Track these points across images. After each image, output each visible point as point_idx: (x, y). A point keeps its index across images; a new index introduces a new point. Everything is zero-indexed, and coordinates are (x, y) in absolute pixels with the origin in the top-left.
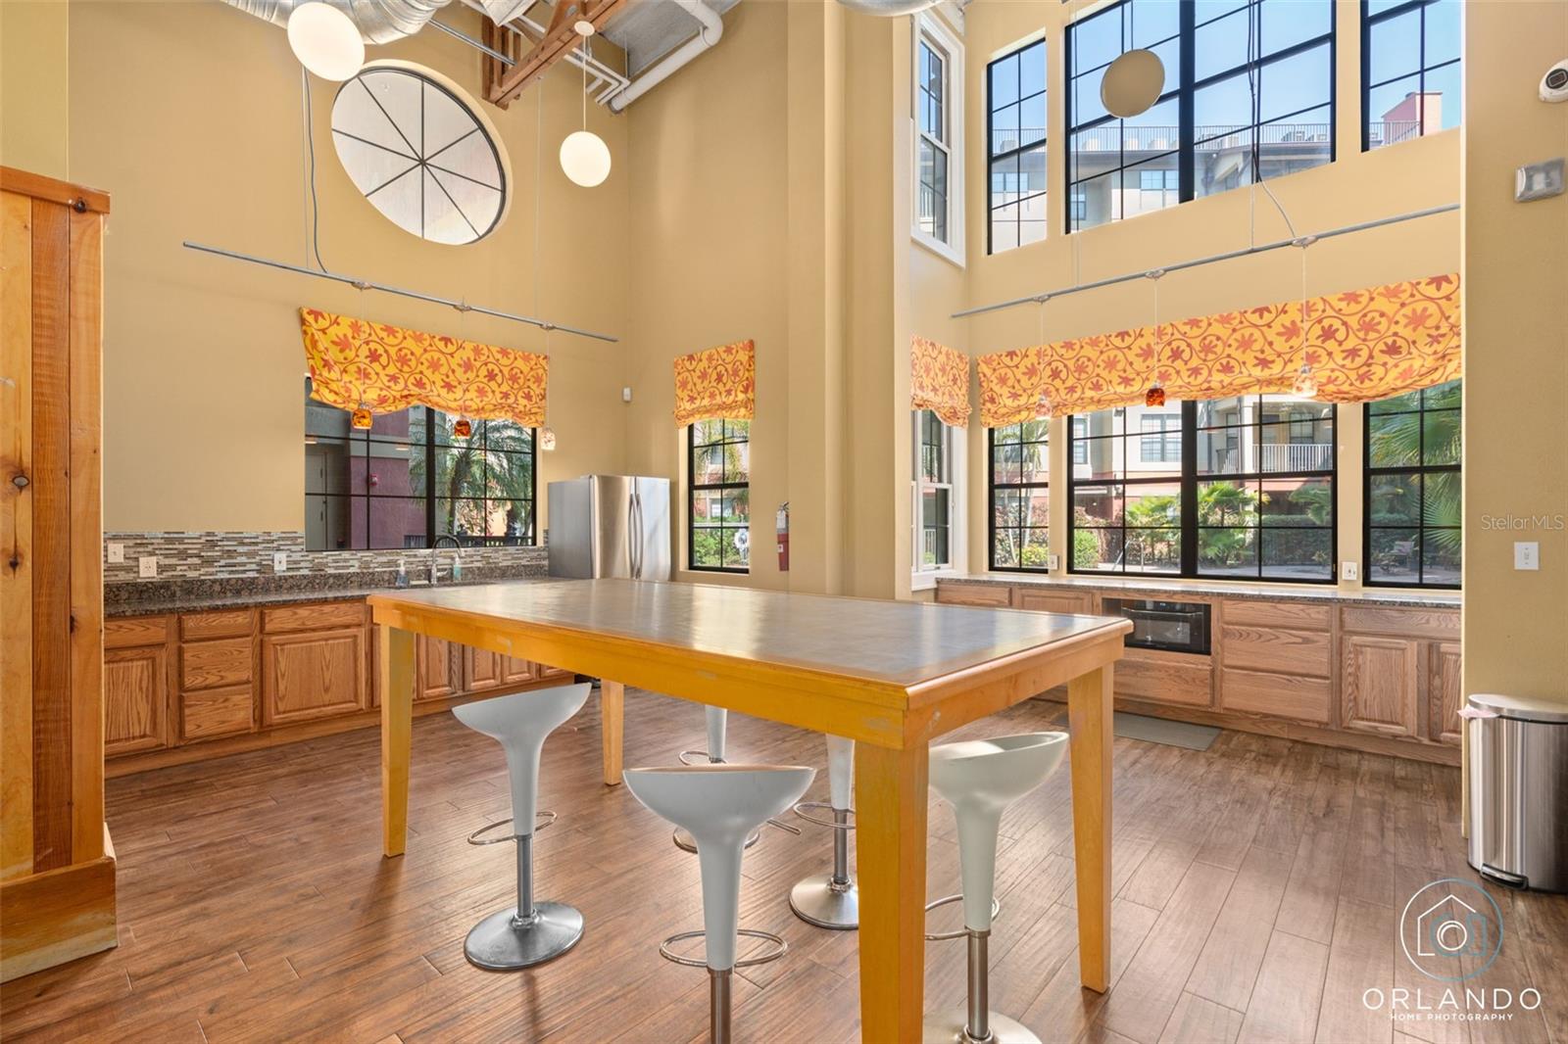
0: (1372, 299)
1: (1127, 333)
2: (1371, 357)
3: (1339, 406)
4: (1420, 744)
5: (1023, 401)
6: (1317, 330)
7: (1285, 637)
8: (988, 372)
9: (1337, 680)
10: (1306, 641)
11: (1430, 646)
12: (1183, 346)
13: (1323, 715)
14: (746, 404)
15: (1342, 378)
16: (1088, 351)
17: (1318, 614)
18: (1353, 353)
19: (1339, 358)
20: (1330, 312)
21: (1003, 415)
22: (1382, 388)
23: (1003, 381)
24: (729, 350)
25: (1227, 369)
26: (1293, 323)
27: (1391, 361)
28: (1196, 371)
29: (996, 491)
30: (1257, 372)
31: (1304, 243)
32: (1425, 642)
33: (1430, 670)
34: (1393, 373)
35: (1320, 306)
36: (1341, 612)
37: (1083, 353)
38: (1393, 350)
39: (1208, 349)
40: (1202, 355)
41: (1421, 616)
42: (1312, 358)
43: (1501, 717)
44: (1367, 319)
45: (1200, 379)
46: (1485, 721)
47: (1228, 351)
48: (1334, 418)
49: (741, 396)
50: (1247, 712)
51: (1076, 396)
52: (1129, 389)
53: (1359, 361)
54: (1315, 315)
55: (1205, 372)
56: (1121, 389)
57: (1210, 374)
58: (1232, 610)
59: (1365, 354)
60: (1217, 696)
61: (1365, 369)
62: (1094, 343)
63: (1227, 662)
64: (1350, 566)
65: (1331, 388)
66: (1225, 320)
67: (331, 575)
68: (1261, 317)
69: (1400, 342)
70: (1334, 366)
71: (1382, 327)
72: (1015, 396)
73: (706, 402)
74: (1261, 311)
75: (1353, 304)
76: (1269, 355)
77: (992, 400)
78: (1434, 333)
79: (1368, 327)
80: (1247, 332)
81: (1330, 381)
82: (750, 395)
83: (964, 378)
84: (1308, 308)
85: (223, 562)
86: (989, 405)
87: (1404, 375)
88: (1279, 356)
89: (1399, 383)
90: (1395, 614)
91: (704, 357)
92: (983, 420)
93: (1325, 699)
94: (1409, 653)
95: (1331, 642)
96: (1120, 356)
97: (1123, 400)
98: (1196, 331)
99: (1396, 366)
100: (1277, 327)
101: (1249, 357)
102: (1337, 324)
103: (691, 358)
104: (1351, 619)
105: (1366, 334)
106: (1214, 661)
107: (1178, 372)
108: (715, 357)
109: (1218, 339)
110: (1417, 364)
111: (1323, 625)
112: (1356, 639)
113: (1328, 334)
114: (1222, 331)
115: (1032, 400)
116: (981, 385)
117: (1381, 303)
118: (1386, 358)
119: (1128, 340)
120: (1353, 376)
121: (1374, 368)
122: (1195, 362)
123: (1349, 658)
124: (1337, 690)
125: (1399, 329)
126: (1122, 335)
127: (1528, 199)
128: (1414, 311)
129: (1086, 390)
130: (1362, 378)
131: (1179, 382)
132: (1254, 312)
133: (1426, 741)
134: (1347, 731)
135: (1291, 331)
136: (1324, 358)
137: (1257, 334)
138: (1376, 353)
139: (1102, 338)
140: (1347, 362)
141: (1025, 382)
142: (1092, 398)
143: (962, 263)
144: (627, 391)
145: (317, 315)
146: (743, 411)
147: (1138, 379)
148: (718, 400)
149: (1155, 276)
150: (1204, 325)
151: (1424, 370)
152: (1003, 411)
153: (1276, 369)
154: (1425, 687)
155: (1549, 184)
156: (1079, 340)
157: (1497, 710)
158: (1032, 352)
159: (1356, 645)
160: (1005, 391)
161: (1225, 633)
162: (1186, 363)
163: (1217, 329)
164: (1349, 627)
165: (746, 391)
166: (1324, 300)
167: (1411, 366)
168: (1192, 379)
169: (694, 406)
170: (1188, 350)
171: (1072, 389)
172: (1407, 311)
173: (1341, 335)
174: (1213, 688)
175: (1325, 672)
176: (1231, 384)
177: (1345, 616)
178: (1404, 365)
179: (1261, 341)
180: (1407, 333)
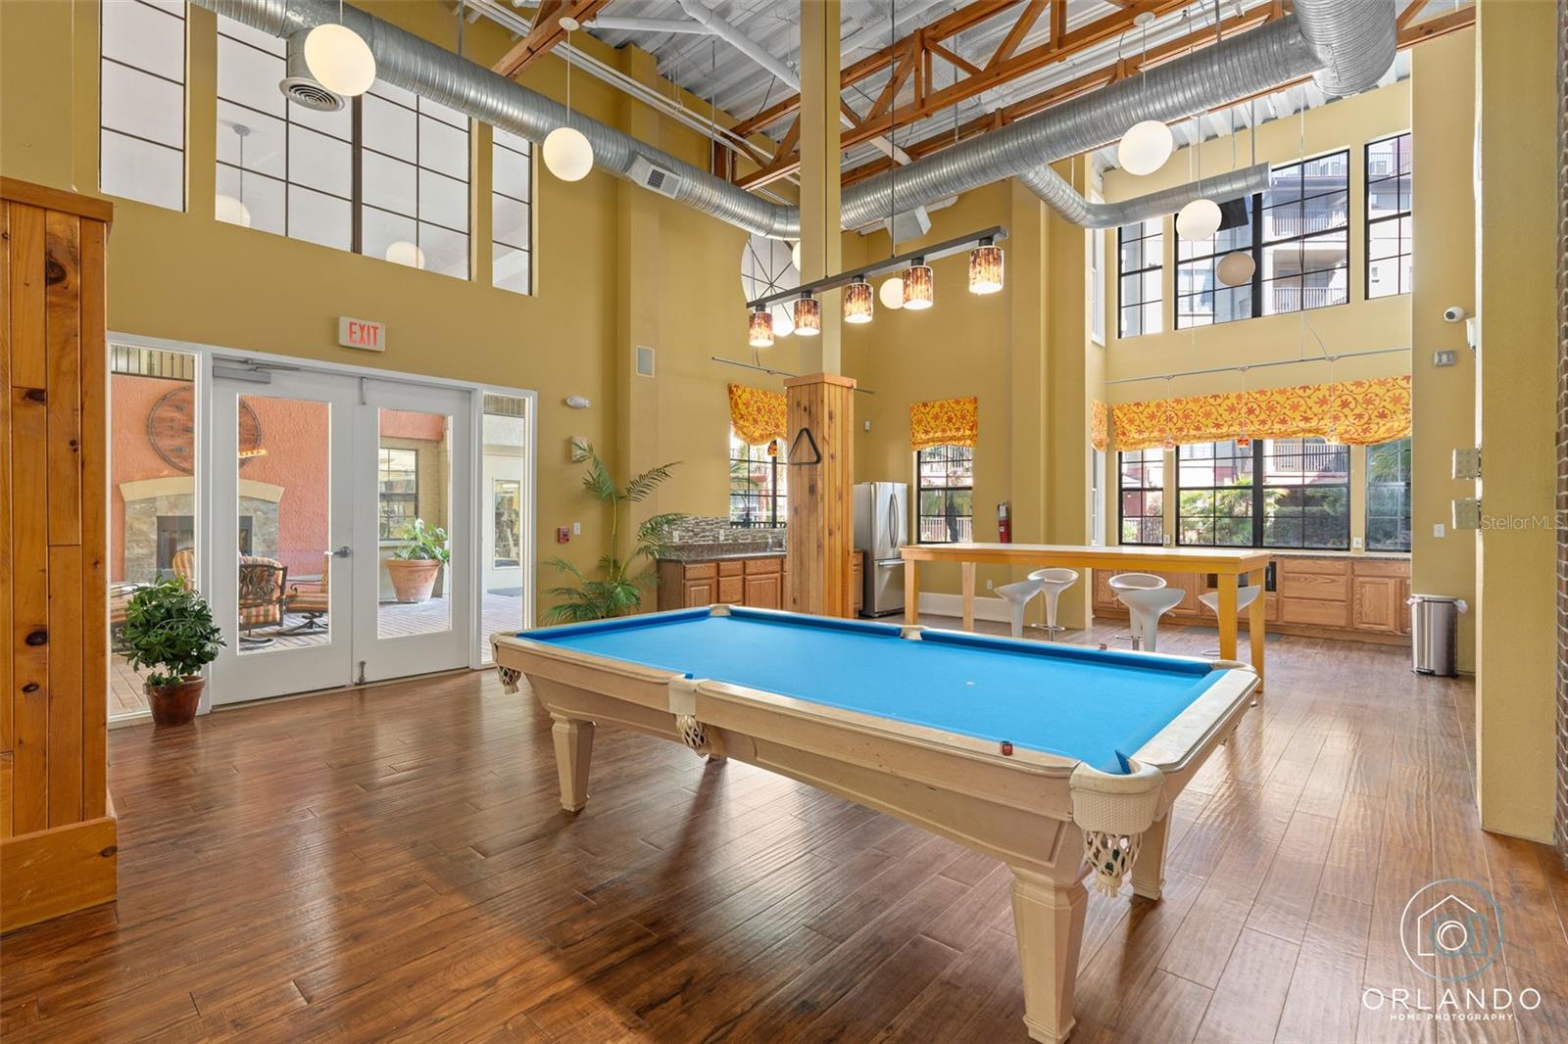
0: (1371, 386)
1: (1218, 396)
2: (1370, 419)
3: (1352, 447)
4: (1396, 635)
5: (1146, 435)
6: (1339, 402)
7: (1320, 579)
8: (1121, 416)
9: (1350, 603)
10: (1333, 581)
11: (1401, 581)
12: (1255, 406)
13: (1342, 622)
14: (971, 438)
15: (1354, 430)
16: (1191, 406)
17: (1340, 566)
18: (1360, 416)
19: (1351, 419)
20: (1346, 392)
21: (1132, 444)
22: (1376, 438)
23: (1131, 421)
24: (957, 402)
25: (1283, 422)
26: (1324, 396)
27: (1382, 422)
28: (1263, 422)
29: (1124, 493)
30: (1302, 424)
31: (1332, 359)
32: (1398, 580)
33: (1401, 594)
34: (1383, 429)
35: (1340, 387)
36: (1353, 564)
37: (1188, 406)
38: (1382, 416)
39: (1271, 409)
40: (1268, 413)
41: (1397, 565)
42: (1336, 418)
43: (1424, 601)
44: (1368, 397)
45: (1267, 427)
46: (1418, 603)
47: (1284, 411)
48: (1349, 453)
49: (968, 432)
50: (1298, 623)
51: (1184, 433)
52: (1220, 431)
53: (1363, 421)
54: (1337, 393)
55: (1269, 423)
56: (1214, 431)
57: (1273, 424)
58: (1290, 565)
59: (1366, 417)
60: (1280, 615)
61: (1366, 426)
62: (1196, 401)
63: (1286, 595)
64: (1358, 541)
65: (1347, 436)
66: (1282, 392)
67: (742, 544)
68: (1305, 391)
69: (1386, 412)
70: (1348, 423)
71: (1377, 403)
72: (1140, 432)
73: (939, 434)
74: (1305, 388)
75: (1359, 388)
76: (1309, 414)
77: (1124, 434)
78: (1406, 407)
79: (1368, 402)
80: (1296, 400)
81: (1346, 432)
82: (975, 432)
83: (1105, 419)
84: (1332, 389)
85: (701, 535)
86: (1121, 437)
87: (1389, 430)
88: (1315, 415)
89: (1386, 435)
90: (1383, 565)
91: (937, 404)
92: (1116, 446)
93: (1344, 613)
94: (1389, 586)
95: (1347, 581)
96: (1213, 410)
97: (1215, 437)
98: (1264, 398)
99: (1384, 425)
100: (1314, 398)
101: (1297, 415)
102: (1350, 399)
103: (925, 405)
104: (1358, 569)
105: (1368, 405)
106: (1278, 595)
107: (1252, 422)
108: (946, 405)
109: (1278, 403)
110: (1396, 425)
111: (1342, 572)
112: (1361, 579)
113: (1345, 404)
114: (1281, 399)
115: (1152, 435)
116: (1115, 423)
117: (1376, 389)
118: (1379, 420)
119: (1219, 401)
120: (1360, 430)
121: (1372, 426)
122: (1263, 417)
123: (1357, 590)
124: (1350, 608)
125: (1386, 404)
126: (1215, 397)
127: (1440, 365)
128: (1394, 394)
129: (1191, 430)
130: (1365, 431)
131: (1253, 428)
132: (1300, 388)
133: (1399, 633)
134: (1356, 631)
135: (1323, 402)
136: (1343, 419)
137: (1302, 402)
138: (1373, 417)
139: (1202, 398)
140: (1356, 421)
141: (1147, 423)
142: (1195, 436)
143: (1103, 344)
144: (868, 423)
145: (737, 387)
146: (969, 442)
147: (1226, 425)
148: (949, 434)
149: (1243, 369)
150: (1269, 394)
151: (1400, 428)
152: (1132, 441)
153: (1314, 423)
154: (1398, 603)
155: (1449, 360)
156: (1186, 397)
157: (1423, 598)
158: (1153, 404)
159: (1360, 582)
160: (1133, 428)
161: (1285, 579)
162: (1257, 416)
163: (1277, 397)
164: (1356, 572)
165: (971, 429)
166: (1343, 385)
167: (1393, 426)
168: (1261, 427)
169: (928, 437)
170: (1258, 409)
171: (1180, 429)
172: (1391, 394)
173: (1352, 406)
174: (1277, 609)
175: (1343, 598)
176: (1286, 431)
177: (1355, 567)
178: (1389, 425)
179: (1305, 406)
180: (1390, 406)
